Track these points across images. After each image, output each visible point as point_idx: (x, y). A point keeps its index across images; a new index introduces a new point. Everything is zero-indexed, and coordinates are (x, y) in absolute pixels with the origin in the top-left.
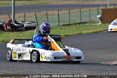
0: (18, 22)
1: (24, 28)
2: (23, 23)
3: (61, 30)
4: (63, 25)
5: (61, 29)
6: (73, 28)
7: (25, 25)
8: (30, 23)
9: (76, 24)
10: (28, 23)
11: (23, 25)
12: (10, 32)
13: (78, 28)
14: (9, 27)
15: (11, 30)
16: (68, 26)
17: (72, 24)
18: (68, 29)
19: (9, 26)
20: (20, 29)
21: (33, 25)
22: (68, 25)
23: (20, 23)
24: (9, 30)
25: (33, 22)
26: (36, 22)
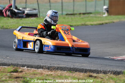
0: (18, 8)
1: (24, 14)
2: (24, 9)
3: (64, 20)
4: (67, 15)
5: (64, 18)
6: (77, 18)
7: (26, 12)
8: (31, 9)
9: (80, 14)
10: (29, 9)
11: (24, 12)
12: (10, 19)
13: (82, 18)
14: (8, 13)
15: (10, 16)
16: (72, 16)
17: (76, 14)
18: (72, 19)
19: (8, 11)
20: (20, 15)
21: (35, 12)
22: (72, 14)
23: (21, 9)
24: (8, 16)
25: (35, 9)
26: (37, 9)
